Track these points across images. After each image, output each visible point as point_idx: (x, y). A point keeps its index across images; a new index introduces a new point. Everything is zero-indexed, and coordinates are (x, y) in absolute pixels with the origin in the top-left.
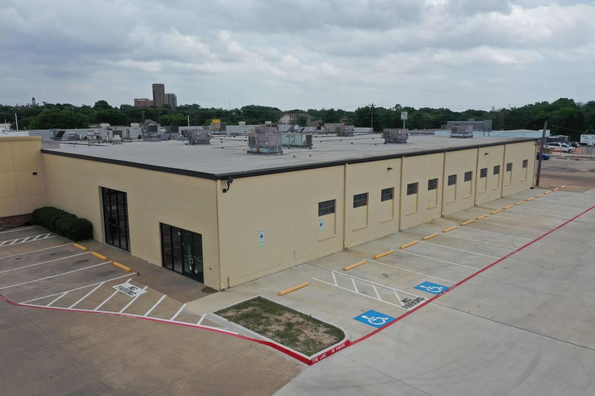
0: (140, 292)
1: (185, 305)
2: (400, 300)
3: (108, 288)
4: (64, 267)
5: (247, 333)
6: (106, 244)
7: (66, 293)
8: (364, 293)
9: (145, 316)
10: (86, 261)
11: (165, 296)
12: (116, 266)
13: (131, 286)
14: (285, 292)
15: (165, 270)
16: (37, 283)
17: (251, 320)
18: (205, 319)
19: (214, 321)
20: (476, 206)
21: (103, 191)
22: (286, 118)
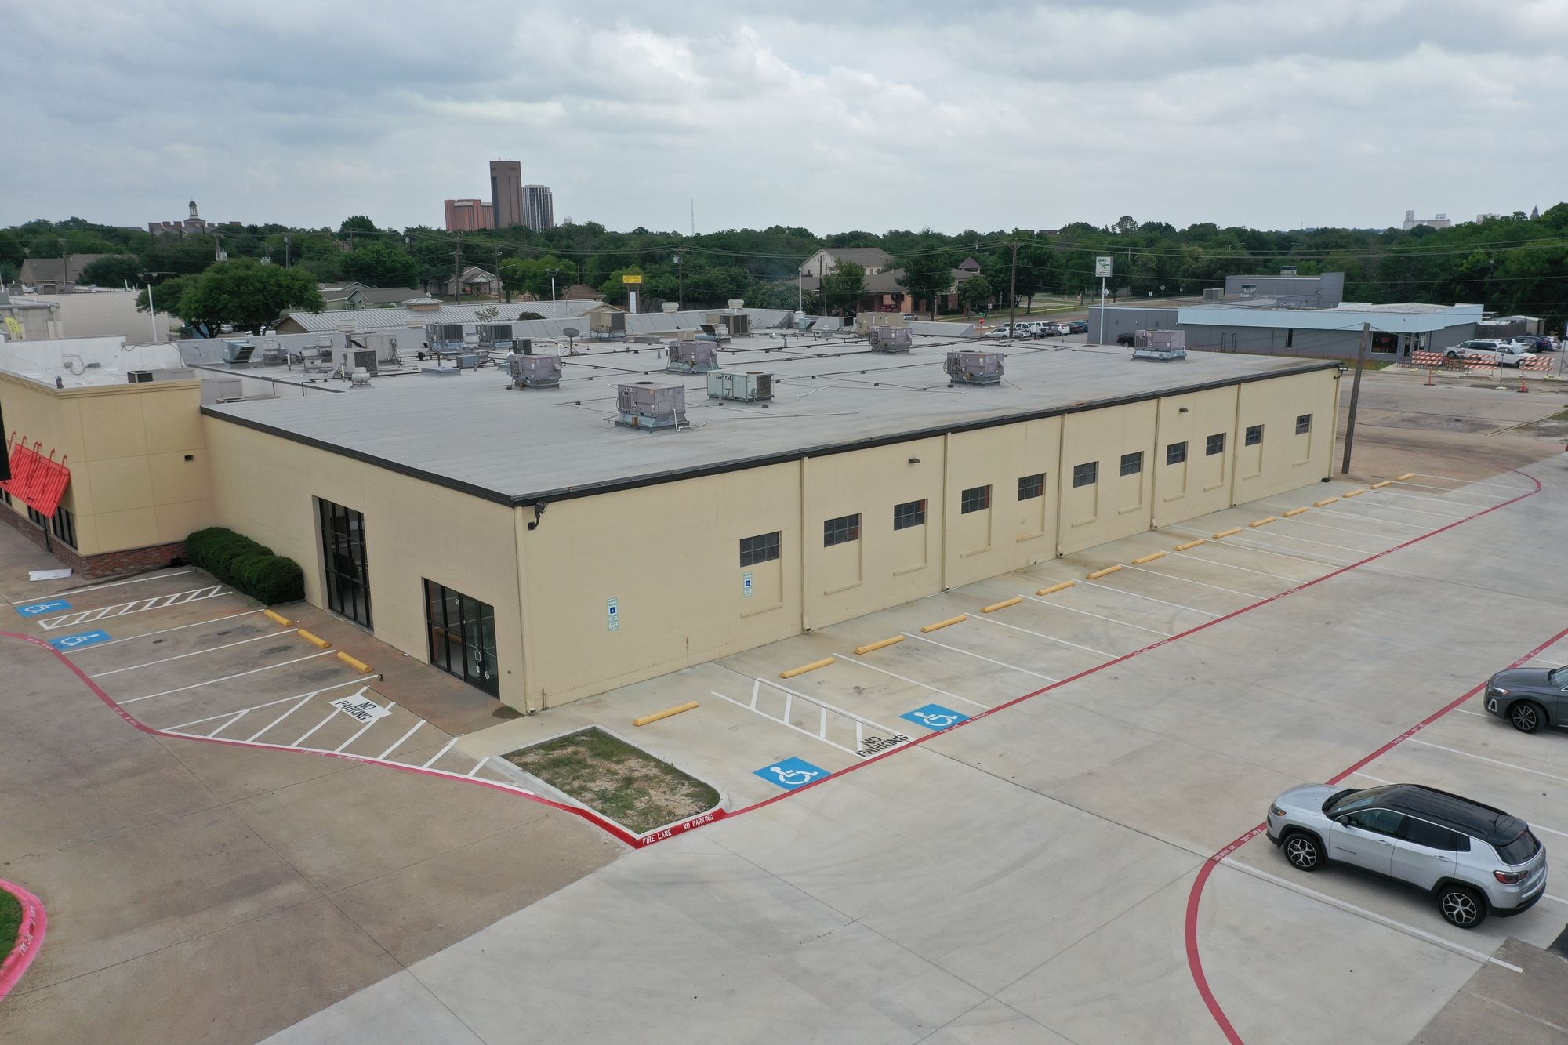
0: (379, 712)
1: (455, 740)
2: (860, 737)
3: (322, 705)
4: (245, 661)
5: (547, 792)
6: (328, 611)
7: (244, 712)
8: (799, 724)
9: (380, 759)
10: (287, 648)
11: (423, 722)
12: (340, 660)
13: (365, 701)
14: (646, 719)
15: (434, 670)
16: (192, 693)
17: (564, 770)
18: (484, 766)
19: (500, 770)
20: (1153, 528)
21: (320, 505)
22: (823, 259)
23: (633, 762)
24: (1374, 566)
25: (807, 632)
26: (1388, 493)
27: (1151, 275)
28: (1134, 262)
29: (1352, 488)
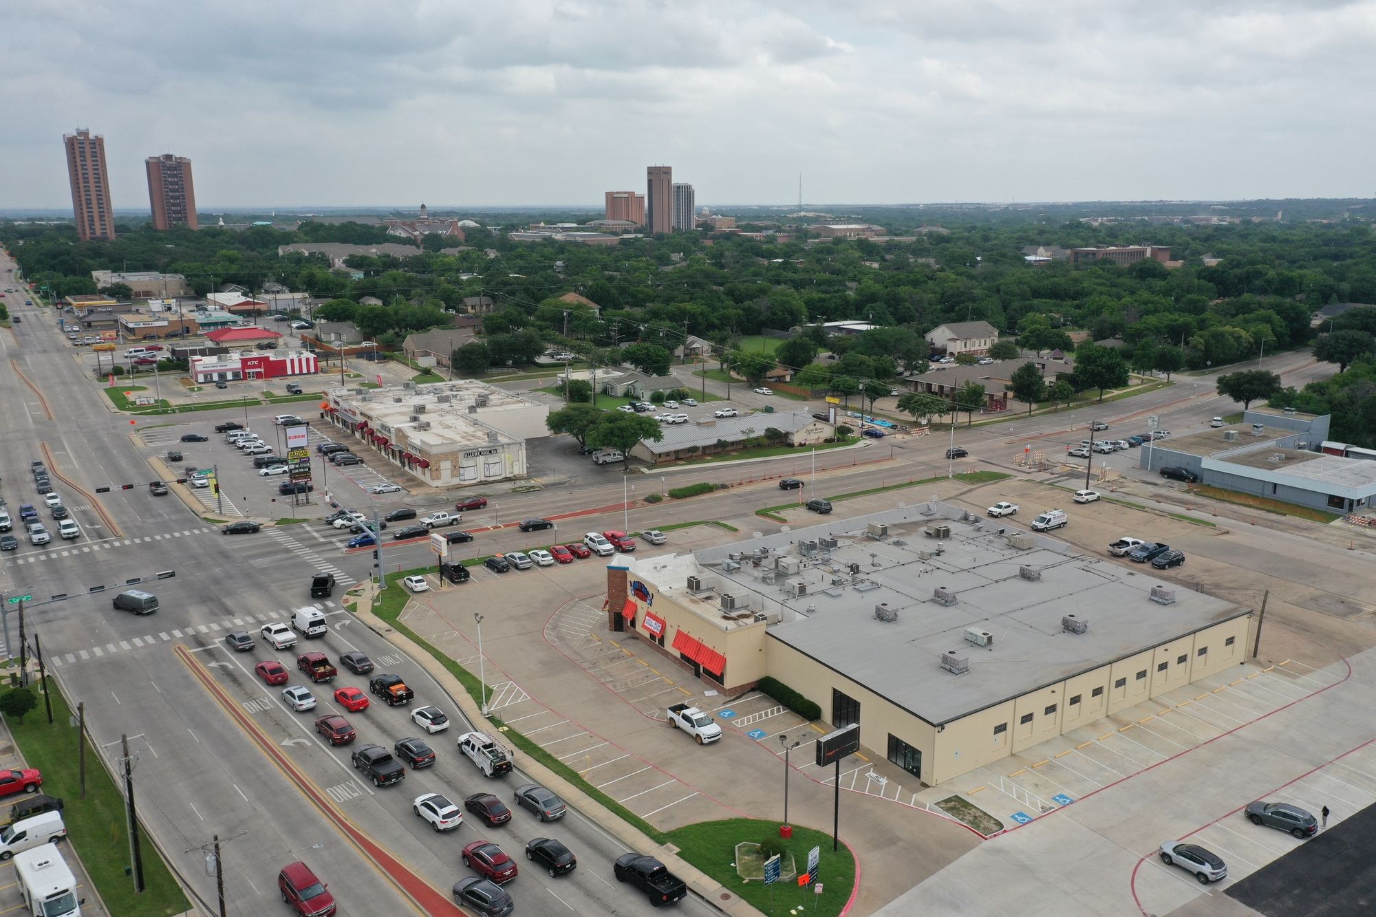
0: (885, 781)
1: (915, 794)
2: (1040, 806)
3: (863, 775)
5: (952, 817)
8: (1019, 797)
9: (896, 801)
11: (901, 786)
13: (876, 775)
14: (971, 792)
15: (890, 762)
17: (955, 810)
18: (930, 806)
19: (935, 808)
20: (1150, 699)
21: (835, 691)
22: (943, 332)
23: (973, 810)
24: (1242, 732)
25: (1012, 755)
26: (1271, 677)
27: (1200, 354)
28: (1187, 343)
29: (1254, 671)
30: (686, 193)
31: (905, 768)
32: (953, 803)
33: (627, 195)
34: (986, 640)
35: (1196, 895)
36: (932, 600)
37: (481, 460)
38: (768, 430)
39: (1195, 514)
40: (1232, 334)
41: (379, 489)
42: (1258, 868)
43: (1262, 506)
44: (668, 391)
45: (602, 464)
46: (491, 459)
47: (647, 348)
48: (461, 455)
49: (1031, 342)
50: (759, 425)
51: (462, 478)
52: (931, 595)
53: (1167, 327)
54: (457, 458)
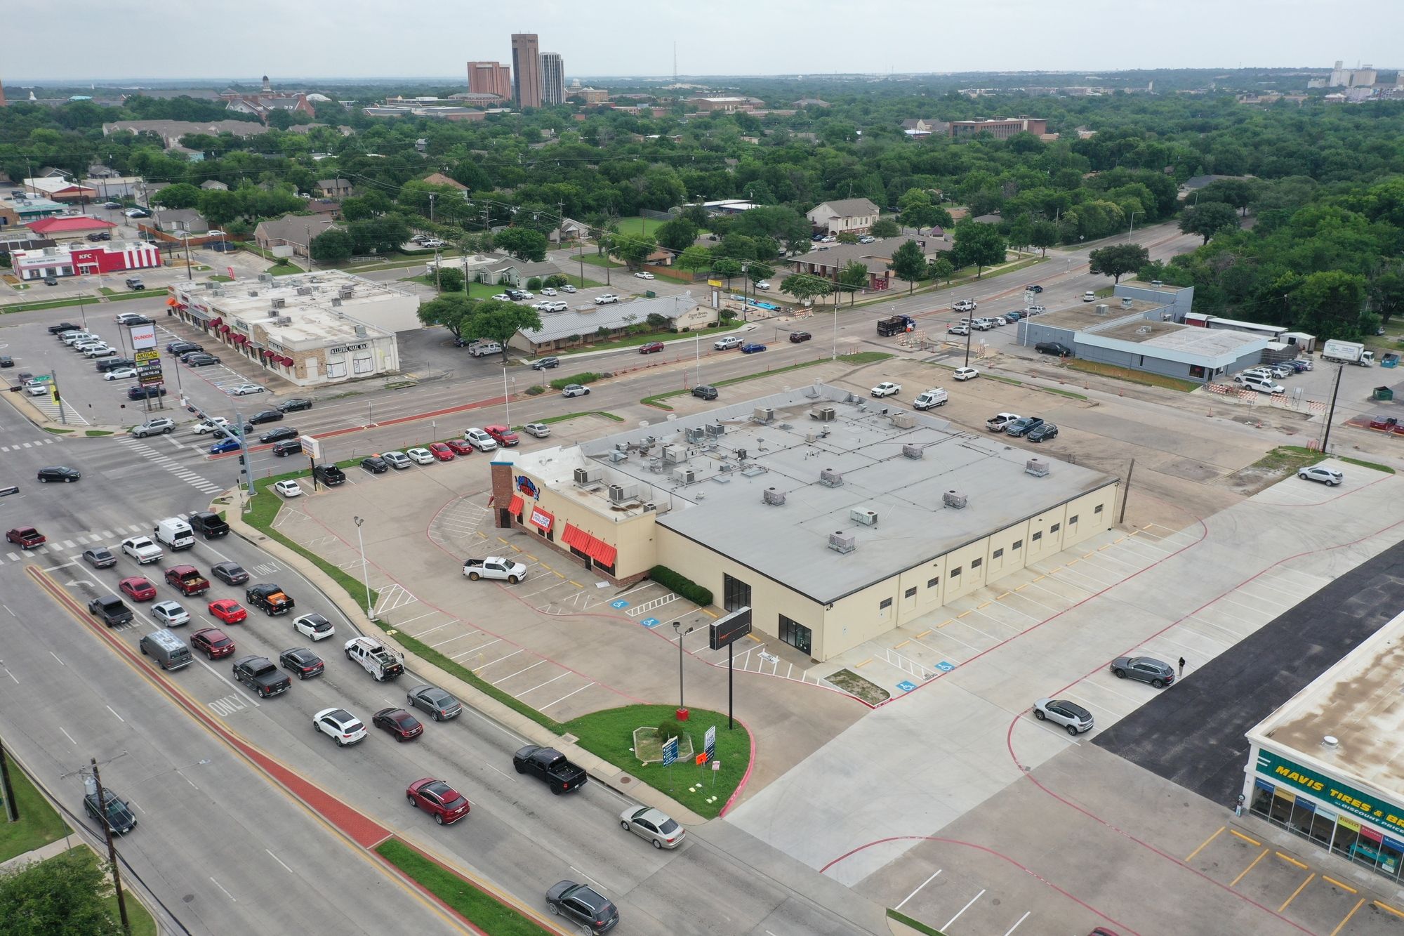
0: (776, 660)
1: (806, 671)
2: (924, 673)
3: (755, 656)
5: (841, 690)
8: (905, 667)
9: (788, 678)
11: (793, 664)
13: (768, 654)
14: (859, 665)
15: (781, 641)
17: (844, 683)
18: (820, 681)
19: (824, 682)
20: (1025, 568)
21: (726, 576)
22: (825, 210)
23: (862, 682)
24: (1107, 594)
25: (898, 627)
26: (1135, 540)
27: (1074, 228)
28: (1061, 217)
29: (1120, 536)
30: (554, 63)
31: (796, 647)
32: (842, 677)
33: (490, 66)
34: (871, 519)
35: (1067, 745)
36: (819, 483)
37: (349, 356)
38: (650, 316)
39: (1068, 388)
40: (1104, 208)
41: (239, 390)
42: (1121, 717)
43: (1130, 378)
44: (545, 278)
45: (479, 356)
46: (361, 354)
47: (520, 233)
48: (327, 352)
49: (911, 219)
50: (640, 311)
51: (330, 376)
52: (818, 478)
53: (1042, 202)
54: (323, 354)
